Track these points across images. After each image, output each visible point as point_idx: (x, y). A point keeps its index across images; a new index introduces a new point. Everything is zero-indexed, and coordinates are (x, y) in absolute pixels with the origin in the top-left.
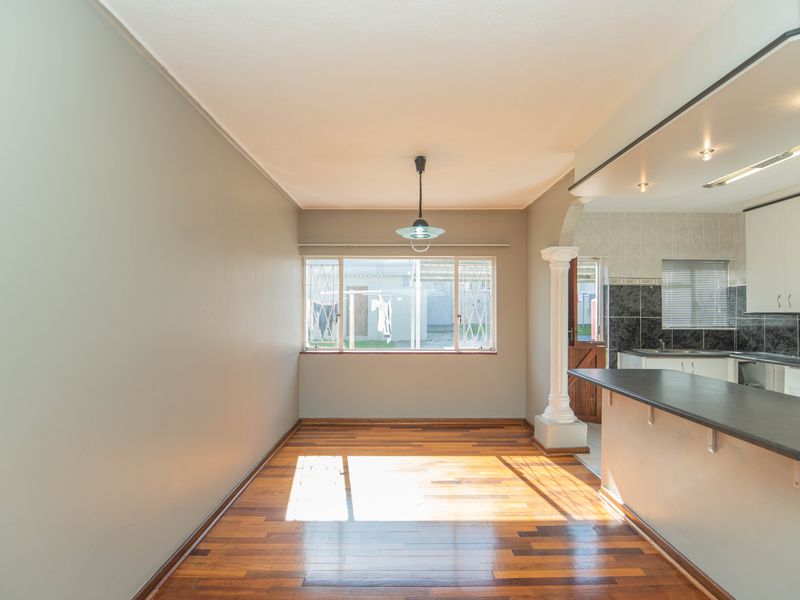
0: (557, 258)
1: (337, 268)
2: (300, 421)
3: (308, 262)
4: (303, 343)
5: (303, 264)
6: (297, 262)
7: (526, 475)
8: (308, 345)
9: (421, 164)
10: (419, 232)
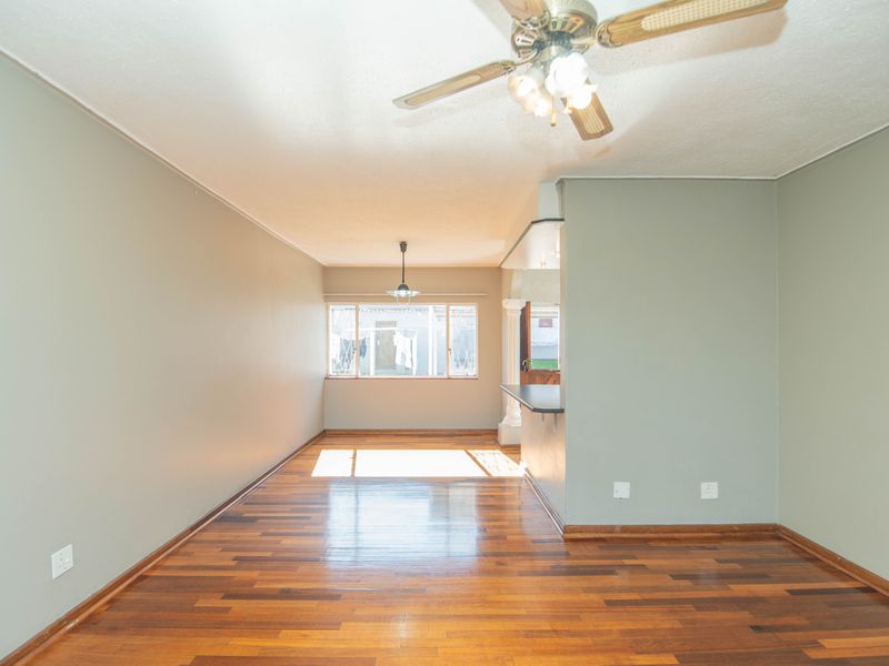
0: (513, 308)
1: (354, 312)
2: (324, 431)
3: (331, 307)
4: (328, 370)
5: (327, 309)
6: (322, 307)
7: (479, 460)
8: (331, 373)
9: (403, 246)
10: (403, 293)
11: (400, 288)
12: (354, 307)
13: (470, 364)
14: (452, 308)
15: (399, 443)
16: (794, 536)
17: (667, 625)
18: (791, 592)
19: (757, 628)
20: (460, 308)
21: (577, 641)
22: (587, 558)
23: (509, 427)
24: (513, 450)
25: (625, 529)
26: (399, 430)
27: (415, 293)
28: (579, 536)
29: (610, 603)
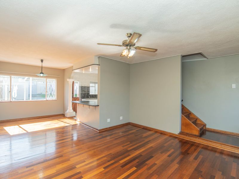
0: (70, 81)
7: (63, 121)
9: (42, 61)
10: (42, 75)
11: (41, 73)
12: (9, 77)
13: (53, 96)
14: (48, 79)
15: (30, 122)
16: (132, 123)
17: (125, 139)
18: (136, 131)
19: (136, 136)
20: (51, 80)
21: (115, 145)
22: (106, 134)
23: (69, 112)
24: (72, 118)
25: (109, 128)
26: (29, 118)
27: (45, 75)
28: (102, 131)
29: (116, 139)
